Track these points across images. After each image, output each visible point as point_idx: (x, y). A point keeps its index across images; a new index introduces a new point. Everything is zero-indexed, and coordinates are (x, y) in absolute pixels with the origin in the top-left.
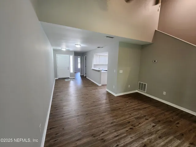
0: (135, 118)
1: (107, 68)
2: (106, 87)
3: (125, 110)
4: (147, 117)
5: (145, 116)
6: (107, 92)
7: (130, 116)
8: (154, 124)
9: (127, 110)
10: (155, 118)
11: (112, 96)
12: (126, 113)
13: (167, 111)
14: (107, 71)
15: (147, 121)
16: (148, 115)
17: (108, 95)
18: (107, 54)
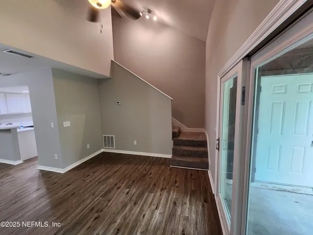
0: (101, 197)
1: (32, 122)
2: (37, 162)
3: (85, 191)
4: (118, 185)
5: (116, 184)
6: (41, 171)
7: (93, 197)
8: (128, 190)
9: (86, 189)
10: (128, 180)
11: (54, 176)
12: (87, 196)
13: (140, 164)
14: (32, 127)
15: (119, 190)
16: (119, 181)
17: (43, 178)
18: (26, 91)
